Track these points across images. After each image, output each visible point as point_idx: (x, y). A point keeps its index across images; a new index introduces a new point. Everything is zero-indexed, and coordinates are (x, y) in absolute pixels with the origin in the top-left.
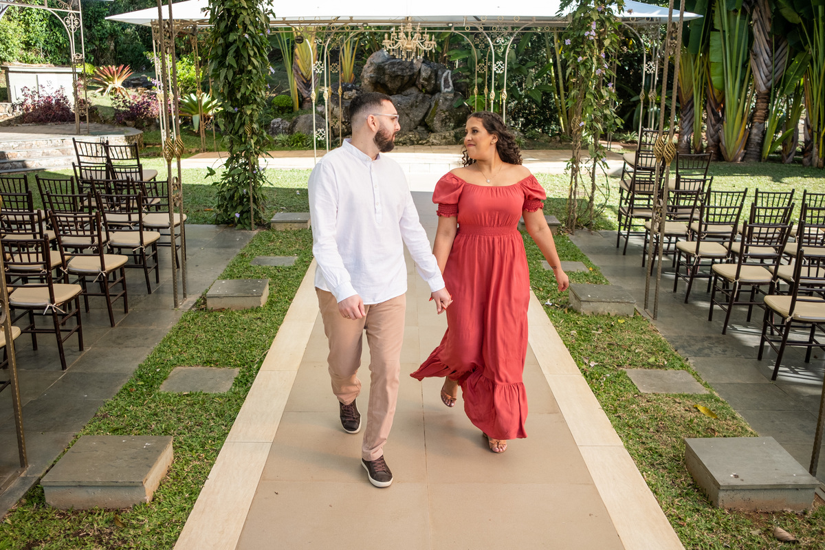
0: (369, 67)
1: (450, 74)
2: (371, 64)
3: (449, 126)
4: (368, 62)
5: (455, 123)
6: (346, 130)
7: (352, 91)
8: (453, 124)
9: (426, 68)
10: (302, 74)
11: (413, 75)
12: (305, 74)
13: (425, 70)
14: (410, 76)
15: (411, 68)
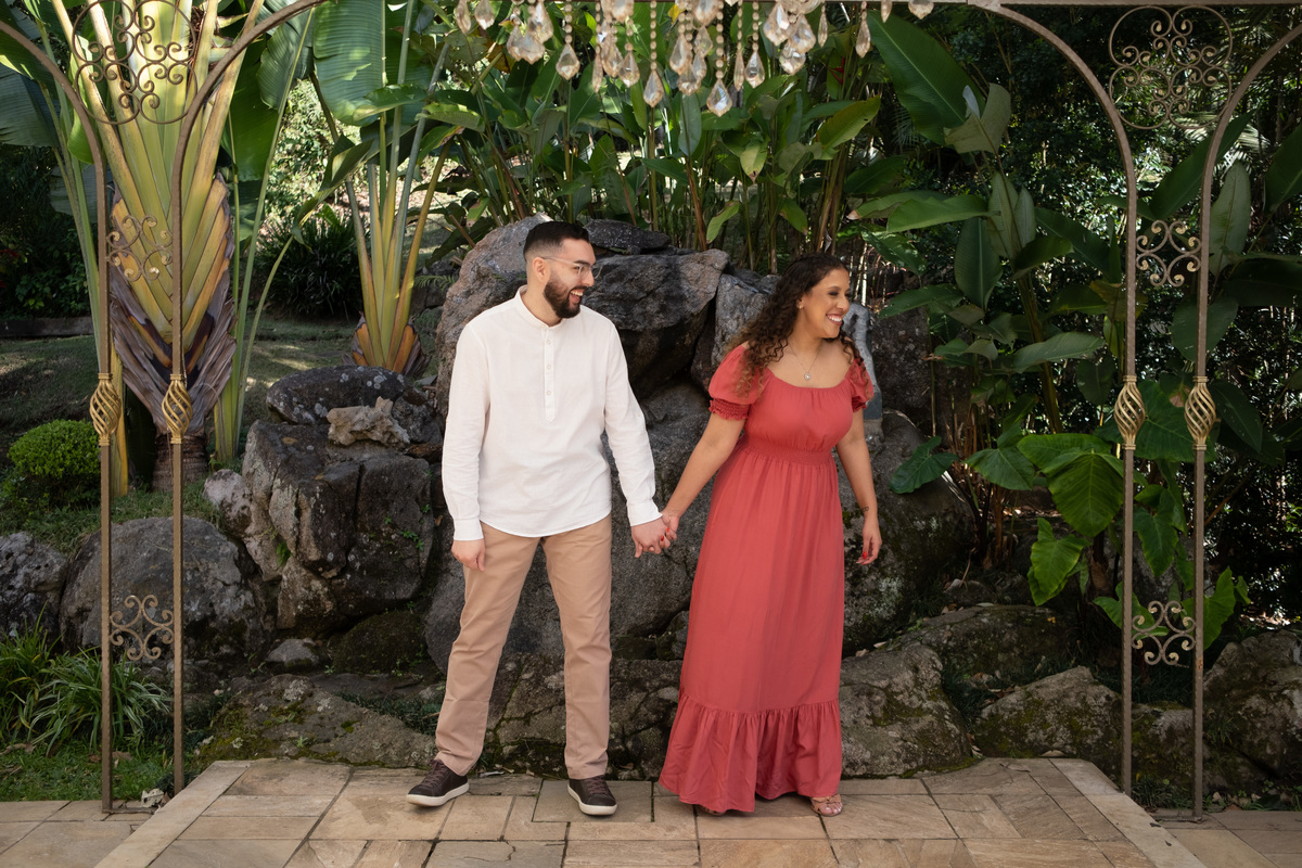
0: (468, 293)
1: (861, 323)
2: (481, 277)
3: (876, 592)
4: (467, 271)
5: (907, 578)
6: (329, 606)
7: (372, 405)
8: (895, 585)
9: (743, 294)
10: (149, 324)
11: (681, 326)
12: (160, 324)
13: (740, 304)
14: (665, 332)
15: (668, 297)
